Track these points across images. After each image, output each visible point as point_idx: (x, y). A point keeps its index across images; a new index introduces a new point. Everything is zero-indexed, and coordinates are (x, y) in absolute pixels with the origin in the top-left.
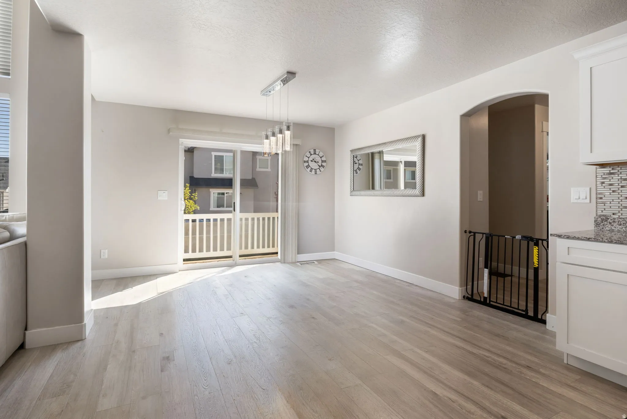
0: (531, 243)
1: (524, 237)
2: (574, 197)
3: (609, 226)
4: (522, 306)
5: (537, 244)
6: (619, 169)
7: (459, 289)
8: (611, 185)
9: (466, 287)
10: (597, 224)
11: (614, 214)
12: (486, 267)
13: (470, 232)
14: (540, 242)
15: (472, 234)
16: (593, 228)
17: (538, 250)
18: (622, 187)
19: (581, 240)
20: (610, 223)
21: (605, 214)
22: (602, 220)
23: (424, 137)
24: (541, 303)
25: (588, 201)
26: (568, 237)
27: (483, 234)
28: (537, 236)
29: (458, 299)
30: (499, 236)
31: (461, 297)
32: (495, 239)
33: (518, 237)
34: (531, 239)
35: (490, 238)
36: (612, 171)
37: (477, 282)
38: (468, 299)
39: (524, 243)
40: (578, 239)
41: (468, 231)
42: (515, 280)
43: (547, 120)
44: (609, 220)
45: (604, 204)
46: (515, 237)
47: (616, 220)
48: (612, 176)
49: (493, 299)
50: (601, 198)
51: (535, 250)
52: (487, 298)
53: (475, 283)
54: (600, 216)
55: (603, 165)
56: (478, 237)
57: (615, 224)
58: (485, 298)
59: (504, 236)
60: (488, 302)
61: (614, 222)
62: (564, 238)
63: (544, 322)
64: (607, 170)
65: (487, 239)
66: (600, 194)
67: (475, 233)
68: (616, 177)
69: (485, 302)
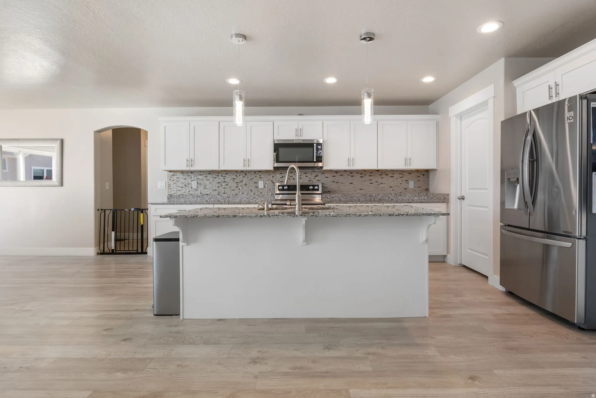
0: (140, 212)
1: (136, 209)
2: (159, 186)
3: (172, 200)
4: (135, 249)
5: (142, 212)
6: (176, 173)
7: (94, 249)
8: (173, 180)
9: (99, 247)
10: (168, 199)
11: (174, 194)
12: (113, 230)
13: (102, 210)
14: (144, 210)
15: (103, 211)
16: (167, 201)
17: (143, 215)
18: (177, 181)
19: (160, 204)
20: (173, 198)
21: (171, 194)
22: (170, 196)
23: (62, 141)
24: (145, 244)
25: (165, 188)
26: (155, 204)
27: (111, 210)
28: (142, 208)
29: (93, 255)
30: (121, 210)
31: (96, 254)
32: (119, 212)
33: (132, 209)
34: (139, 209)
35: (115, 212)
36: (174, 174)
37: (107, 243)
38: (101, 254)
39: (136, 212)
40: (159, 204)
41: (100, 210)
42: (131, 241)
43: (147, 139)
44: (173, 196)
45: (171, 189)
46: (131, 210)
47: (175, 196)
48: (174, 176)
49: (118, 249)
50: (170, 186)
51: (142, 215)
52: (114, 250)
53: (106, 244)
54: (170, 195)
55: (170, 171)
56: (107, 212)
57: (175, 198)
58: (113, 250)
59: (124, 210)
60: (115, 252)
61: (174, 197)
62: (154, 204)
63: (146, 253)
64: (172, 173)
65: (114, 213)
66: (169, 184)
67: (105, 210)
68: (175, 177)
69: (113, 253)
